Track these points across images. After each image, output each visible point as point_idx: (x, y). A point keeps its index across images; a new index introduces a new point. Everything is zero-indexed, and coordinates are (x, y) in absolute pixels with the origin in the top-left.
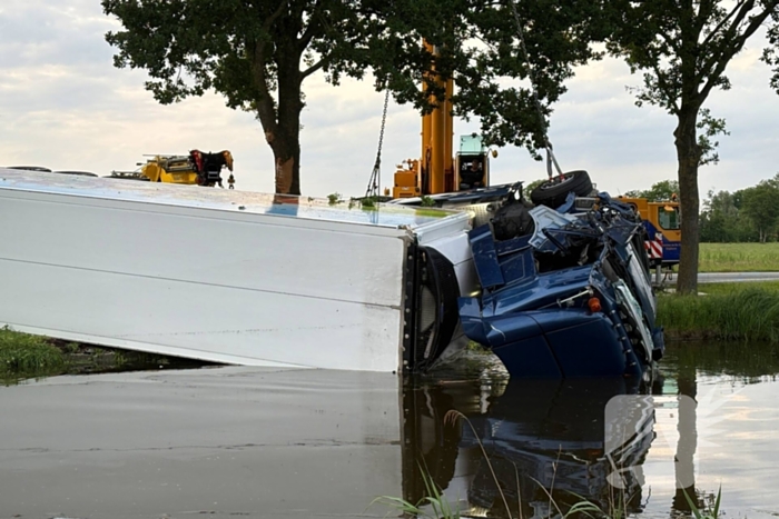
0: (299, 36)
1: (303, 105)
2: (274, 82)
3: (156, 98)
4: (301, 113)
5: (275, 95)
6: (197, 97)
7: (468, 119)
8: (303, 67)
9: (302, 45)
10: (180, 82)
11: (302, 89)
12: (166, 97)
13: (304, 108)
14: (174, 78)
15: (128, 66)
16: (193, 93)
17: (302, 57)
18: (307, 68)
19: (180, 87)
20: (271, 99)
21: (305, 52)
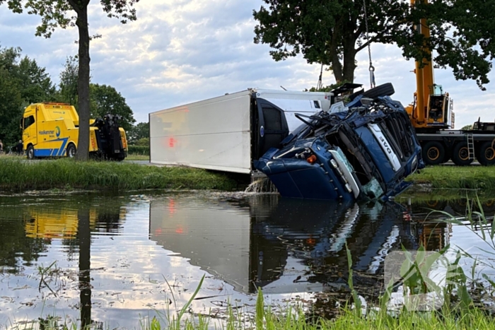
0: (355, 32)
1: (356, 66)
2: (341, 55)
3: (274, 58)
4: (355, 70)
5: (342, 62)
6: (292, 57)
7: (445, 68)
8: (356, 47)
9: (356, 36)
10: (285, 50)
11: (356, 58)
12: (278, 57)
13: (356, 68)
14: (283, 48)
15: (260, 43)
16: (291, 55)
17: (356, 42)
18: (358, 47)
19: (285, 53)
20: (340, 64)
21: (358, 39)
